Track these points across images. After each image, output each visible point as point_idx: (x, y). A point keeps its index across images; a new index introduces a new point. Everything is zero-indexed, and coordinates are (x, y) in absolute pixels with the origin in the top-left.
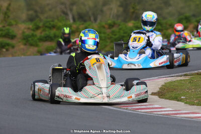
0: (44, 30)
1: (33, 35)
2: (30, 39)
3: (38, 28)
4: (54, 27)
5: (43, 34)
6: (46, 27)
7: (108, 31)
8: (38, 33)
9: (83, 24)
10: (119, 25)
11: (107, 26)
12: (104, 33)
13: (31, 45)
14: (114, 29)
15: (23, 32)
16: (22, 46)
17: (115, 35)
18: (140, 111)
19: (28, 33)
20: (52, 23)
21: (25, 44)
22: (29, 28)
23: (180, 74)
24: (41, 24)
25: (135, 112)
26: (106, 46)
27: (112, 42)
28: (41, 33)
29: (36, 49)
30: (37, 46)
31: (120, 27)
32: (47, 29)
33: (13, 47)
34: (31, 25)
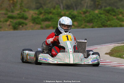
0: (45, 15)
1: (38, 18)
2: (36, 20)
3: (41, 13)
4: (50, 13)
5: (44, 17)
6: (46, 13)
7: (83, 16)
8: (41, 17)
9: (68, 11)
10: (90, 12)
11: (82, 13)
12: (81, 17)
13: (37, 23)
15: (32, 16)
16: (32, 24)
17: (87, 18)
19: (35, 16)
20: (49, 10)
21: (33, 23)
22: (35, 14)
24: (43, 11)
26: (82, 25)
27: (85, 22)
29: (39, 26)
30: (40, 24)
31: (91, 13)
33: (26, 25)
34: (37, 12)
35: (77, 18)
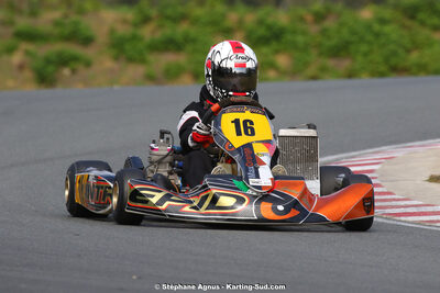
0: (161, 26)
1: (134, 38)
2: (128, 46)
3: (146, 20)
4: (184, 17)
5: (159, 35)
7: (314, 29)
8: (148, 33)
10: (340, 15)
11: (309, 18)
12: (304, 33)
13: (131, 60)
14: (327, 23)
15: (112, 31)
16: (109, 64)
18: (403, 218)
19: (123, 31)
20: (180, 9)
21: (116, 58)
22: (125, 22)
24: (153, 13)
25: (391, 222)
28: (154, 32)
30: (143, 61)
31: (343, 19)
33: (88, 64)
34: (130, 14)
35: (289, 37)
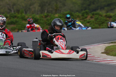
4: (15, 17)
7: (45, 19)
9: (31, 15)
10: (51, 16)
11: (44, 16)
14: (48, 18)
17: (49, 21)
20: (14, 15)
23: (109, 42)
24: (8, 15)
27: (47, 25)
28: (9, 20)
32: (12, 18)
35: (39, 21)
